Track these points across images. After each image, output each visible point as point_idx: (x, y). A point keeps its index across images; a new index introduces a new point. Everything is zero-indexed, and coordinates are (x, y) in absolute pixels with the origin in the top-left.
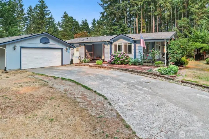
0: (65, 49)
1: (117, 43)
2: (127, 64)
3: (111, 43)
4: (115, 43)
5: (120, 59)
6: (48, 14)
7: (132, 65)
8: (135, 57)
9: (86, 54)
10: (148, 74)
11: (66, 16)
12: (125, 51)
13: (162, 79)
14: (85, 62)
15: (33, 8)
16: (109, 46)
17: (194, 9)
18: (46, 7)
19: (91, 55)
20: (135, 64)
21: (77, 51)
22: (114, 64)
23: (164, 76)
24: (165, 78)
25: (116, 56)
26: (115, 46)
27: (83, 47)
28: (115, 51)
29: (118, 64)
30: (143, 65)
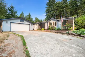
0: (31, 24)
1: (50, 22)
2: (54, 30)
3: (48, 22)
4: (49, 22)
5: (51, 28)
6: (31, 17)
7: (57, 30)
8: (58, 27)
9: (39, 27)
10: (67, 34)
11: (36, 18)
12: (54, 25)
13: (79, 37)
14: (38, 30)
15: (27, 16)
16: (47, 23)
17: (79, 11)
18: (31, 15)
19: (41, 27)
20: (58, 30)
21: (36, 26)
22: (49, 30)
23: (80, 35)
24: (82, 37)
25: (50, 27)
26: (49, 23)
27: (38, 25)
28: (49, 25)
29: (51, 30)
30: (61, 30)
